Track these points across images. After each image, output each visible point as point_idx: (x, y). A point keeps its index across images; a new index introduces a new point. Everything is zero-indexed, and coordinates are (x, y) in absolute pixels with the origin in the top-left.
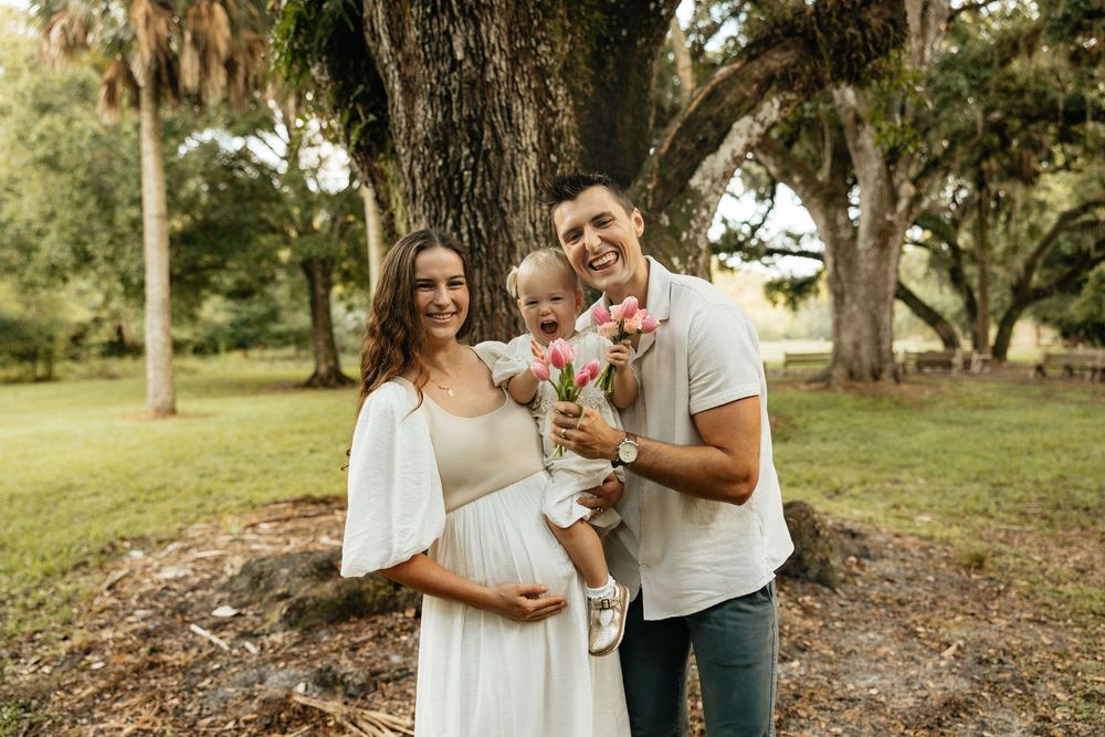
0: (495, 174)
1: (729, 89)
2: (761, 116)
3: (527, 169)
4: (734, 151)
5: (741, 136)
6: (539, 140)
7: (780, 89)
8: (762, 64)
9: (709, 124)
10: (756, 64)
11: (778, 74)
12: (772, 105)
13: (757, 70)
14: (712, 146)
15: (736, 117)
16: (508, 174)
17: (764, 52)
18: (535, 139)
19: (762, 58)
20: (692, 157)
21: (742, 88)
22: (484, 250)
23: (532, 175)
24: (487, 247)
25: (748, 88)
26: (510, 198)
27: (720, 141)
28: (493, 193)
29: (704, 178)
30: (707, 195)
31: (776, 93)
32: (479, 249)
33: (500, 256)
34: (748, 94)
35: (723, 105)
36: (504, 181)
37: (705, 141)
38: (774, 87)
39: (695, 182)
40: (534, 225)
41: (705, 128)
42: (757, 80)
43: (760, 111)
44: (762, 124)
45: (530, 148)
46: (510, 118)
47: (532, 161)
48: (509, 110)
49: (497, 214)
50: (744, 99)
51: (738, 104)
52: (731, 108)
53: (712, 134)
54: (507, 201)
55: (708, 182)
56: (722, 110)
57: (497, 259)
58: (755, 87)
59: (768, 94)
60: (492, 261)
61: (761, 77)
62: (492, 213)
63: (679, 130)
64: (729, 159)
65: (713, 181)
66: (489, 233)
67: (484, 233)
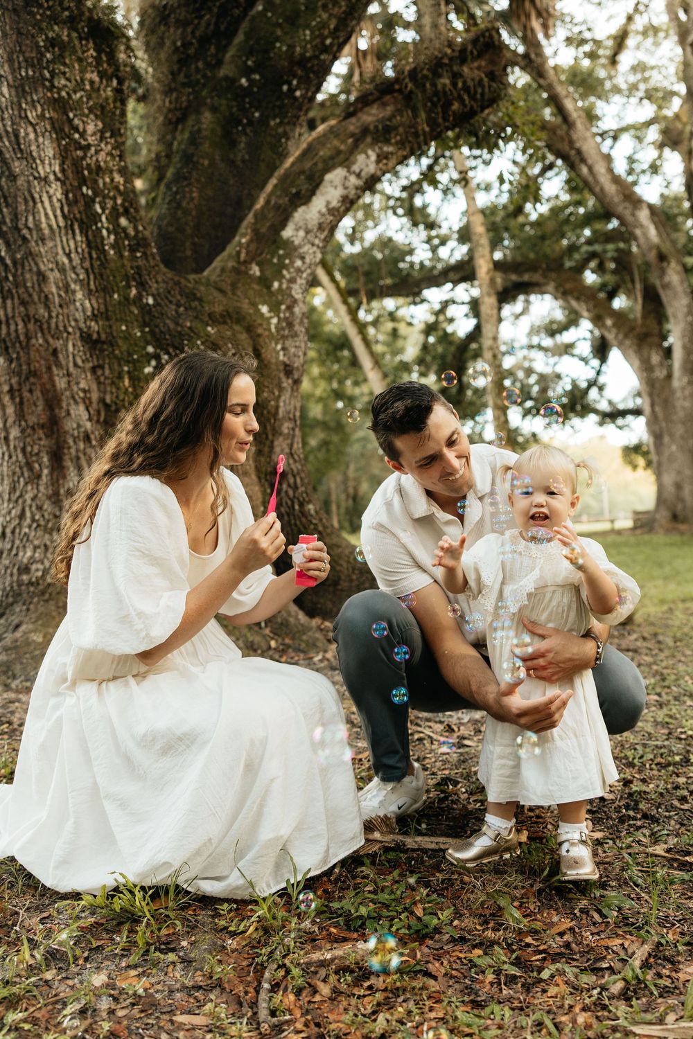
0: (10, 200)
1: (323, 145)
2: (356, 168)
3: (50, 197)
4: (328, 203)
5: (336, 187)
6: (63, 171)
7: (376, 141)
8: (359, 119)
9: (302, 177)
10: (353, 120)
11: (372, 127)
12: (368, 157)
13: (353, 125)
14: (303, 198)
15: (328, 169)
16: (26, 201)
17: (361, 110)
18: (57, 169)
19: (360, 115)
20: (285, 210)
21: (336, 142)
22: (11, 278)
23: (58, 205)
24: (14, 276)
25: (343, 142)
26: (31, 225)
27: (312, 193)
28: (12, 220)
29: (297, 230)
30: (300, 246)
31: (372, 146)
32: (7, 278)
33: (29, 284)
34: (342, 147)
35: (316, 158)
36: (22, 207)
37: (298, 194)
38: (369, 140)
39: (287, 233)
40: (68, 255)
41: (298, 182)
42: (352, 135)
43: (354, 163)
44: (358, 176)
45: (52, 177)
46: (19, 144)
47: (56, 190)
48: (17, 136)
49: (20, 242)
50: (339, 152)
51: (332, 158)
52: (325, 161)
53: (305, 187)
54: (29, 229)
55: (302, 233)
56: (315, 164)
57: (26, 288)
58: (350, 141)
59: (362, 146)
60: (21, 290)
61: (357, 131)
62: (15, 241)
63: (275, 186)
64: (324, 210)
65: (308, 232)
66: (15, 262)
67: (8, 261)
